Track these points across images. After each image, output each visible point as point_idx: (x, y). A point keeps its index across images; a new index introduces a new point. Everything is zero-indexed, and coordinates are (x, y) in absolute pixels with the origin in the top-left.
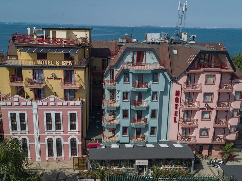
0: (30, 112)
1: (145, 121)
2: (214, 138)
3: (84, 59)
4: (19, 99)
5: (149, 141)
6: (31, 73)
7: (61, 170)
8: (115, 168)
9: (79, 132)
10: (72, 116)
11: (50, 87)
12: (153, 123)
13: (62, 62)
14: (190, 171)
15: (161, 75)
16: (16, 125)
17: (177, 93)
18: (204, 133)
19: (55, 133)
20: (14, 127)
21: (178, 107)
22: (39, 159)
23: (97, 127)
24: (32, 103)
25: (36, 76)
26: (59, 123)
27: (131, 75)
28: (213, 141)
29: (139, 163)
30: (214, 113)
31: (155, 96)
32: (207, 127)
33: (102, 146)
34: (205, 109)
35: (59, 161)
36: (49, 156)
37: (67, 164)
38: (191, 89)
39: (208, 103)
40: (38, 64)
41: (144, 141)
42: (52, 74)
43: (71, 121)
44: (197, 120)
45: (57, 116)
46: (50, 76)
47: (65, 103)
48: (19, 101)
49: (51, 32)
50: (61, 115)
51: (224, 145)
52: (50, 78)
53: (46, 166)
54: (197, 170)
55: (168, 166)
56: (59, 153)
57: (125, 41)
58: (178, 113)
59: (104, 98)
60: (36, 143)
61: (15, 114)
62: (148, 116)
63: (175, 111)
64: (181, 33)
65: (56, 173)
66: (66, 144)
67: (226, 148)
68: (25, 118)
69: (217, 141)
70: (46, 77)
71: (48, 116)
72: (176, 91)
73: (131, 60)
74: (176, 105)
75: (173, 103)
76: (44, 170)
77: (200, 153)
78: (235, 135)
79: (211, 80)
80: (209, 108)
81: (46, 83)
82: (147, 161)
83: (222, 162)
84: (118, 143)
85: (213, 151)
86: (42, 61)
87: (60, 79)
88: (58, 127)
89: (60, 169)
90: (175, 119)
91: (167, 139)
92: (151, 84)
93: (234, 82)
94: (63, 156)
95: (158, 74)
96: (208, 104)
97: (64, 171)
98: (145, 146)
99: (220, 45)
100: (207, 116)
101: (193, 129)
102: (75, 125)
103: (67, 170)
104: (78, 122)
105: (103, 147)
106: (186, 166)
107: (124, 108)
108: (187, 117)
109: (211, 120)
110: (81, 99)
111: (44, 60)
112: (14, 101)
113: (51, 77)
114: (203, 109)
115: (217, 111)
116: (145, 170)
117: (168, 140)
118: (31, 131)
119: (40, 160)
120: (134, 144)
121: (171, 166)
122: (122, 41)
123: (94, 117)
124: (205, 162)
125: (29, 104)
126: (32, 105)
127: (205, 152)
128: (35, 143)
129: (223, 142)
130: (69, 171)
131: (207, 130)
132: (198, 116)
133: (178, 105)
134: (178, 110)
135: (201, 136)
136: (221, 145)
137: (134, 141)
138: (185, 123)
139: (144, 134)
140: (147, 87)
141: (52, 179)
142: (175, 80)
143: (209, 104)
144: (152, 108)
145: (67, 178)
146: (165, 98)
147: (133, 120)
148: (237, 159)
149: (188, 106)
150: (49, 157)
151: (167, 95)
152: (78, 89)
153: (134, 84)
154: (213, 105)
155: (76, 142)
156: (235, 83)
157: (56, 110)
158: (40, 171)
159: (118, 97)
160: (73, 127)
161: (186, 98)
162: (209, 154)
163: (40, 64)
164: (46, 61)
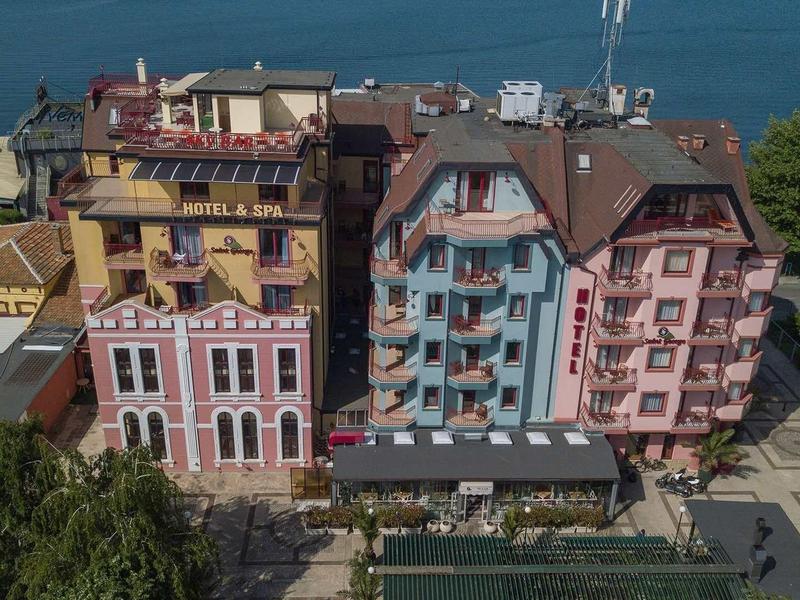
0: (169, 346)
1: (489, 371)
2: (680, 417)
3: (315, 180)
4: (136, 312)
5: (497, 424)
6: (167, 237)
7: (259, 499)
8: (404, 499)
9: (304, 396)
10: (286, 357)
11: (222, 275)
12: (511, 375)
13: (255, 207)
14: (606, 508)
15: (536, 249)
16: (131, 379)
17: (583, 296)
18: (652, 404)
19: (237, 399)
20: (126, 384)
21: (584, 334)
22: (197, 464)
23: (352, 370)
24: (173, 322)
25: (178, 243)
26: (249, 372)
27: (451, 251)
28: (677, 424)
29: (469, 489)
30: (683, 353)
31: (519, 304)
32: (661, 389)
33: (369, 438)
34: (659, 342)
35: (249, 469)
36: (222, 458)
37: (273, 478)
38: (621, 287)
39: (668, 327)
40: (186, 212)
41: (484, 424)
42: (226, 240)
43: (282, 367)
44: (634, 371)
45: (245, 357)
46: (221, 245)
47: (266, 323)
48: (136, 317)
49: (215, 101)
50: (255, 353)
51: (708, 436)
52: (220, 251)
53: (216, 485)
54: (628, 502)
55: (548, 493)
56: (250, 448)
57: (434, 110)
58: (583, 349)
59: (373, 300)
60: (188, 426)
61: (128, 349)
62: (497, 358)
63: (574, 344)
64: (608, 90)
65: (246, 507)
66: (269, 427)
67: (713, 443)
68: (154, 360)
69: (690, 426)
70: (208, 246)
71: (220, 357)
72: (580, 291)
73: (451, 198)
74: (578, 329)
75: (569, 321)
76: (211, 497)
77: (641, 451)
78: (742, 406)
79: (680, 263)
80: (669, 339)
81: (210, 264)
82: (491, 484)
83: (697, 481)
84: (412, 427)
85: (678, 449)
86: (196, 205)
87: (248, 252)
88: (247, 384)
89: (256, 496)
90: (573, 364)
91: (547, 417)
92: (506, 273)
93: (749, 266)
94: (261, 459)
95: (529, 246)
96: (667, 331)
97: (268, 500)
98: (485, 439)
99: (725, 128)
100: (664, 360)
101: (622, 394)
102: (294, 378)
103: (275, 499)
104: (301, 370)
105: (372, 442)
106: (596, 495)
107: (431, 338)
108: (607, 357)
109: (673, 371)
110: (309, 308)
111: (202, 202)
112: (124, 316)
113: (224, 248)
114: (654, 341)
115: (693, 348)
116: (486, 504)
117: (551, 419)
118: (173, 394)
119: (199, 469)
120: (457, 431)
121: (556, 496)
122: (425, 112)
123: (342, 336)
124: (651, 477)
125: (165, 323)
126: (173, 328)
127: (653, 452)
128: (184, 425)
129: (705, 427)
130: (281, 500)
131: (662, 396)
132: (636, 359)
133: (582, 327)
134: (583, 341)
135: (642, 411)
136: (698, 435)
137: (456, 421)
138: (602, 376)
139: (485, 403)
140: (496, 280)
141: (237, 526)
142: (576, 260)
143: (672, 330)
144: (507, 337)
145: (275, 523)
146: (548, 309)
147: (455, 368)
148: (741, 468)
149: (610, 334)
150: (224, 460)
151: (553, 301)
152: (301, 284)
153: (459, 275)
154: (683, 332)
155: (296, 420)
156: (750, 268)
157: (242, 341)
158: (201, 501)
159: (413, 306)
160: (288, 383)
161: (606, 310)
162: (664, 455)
163: (191, 213)
164: (208, 205)
